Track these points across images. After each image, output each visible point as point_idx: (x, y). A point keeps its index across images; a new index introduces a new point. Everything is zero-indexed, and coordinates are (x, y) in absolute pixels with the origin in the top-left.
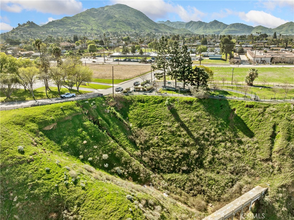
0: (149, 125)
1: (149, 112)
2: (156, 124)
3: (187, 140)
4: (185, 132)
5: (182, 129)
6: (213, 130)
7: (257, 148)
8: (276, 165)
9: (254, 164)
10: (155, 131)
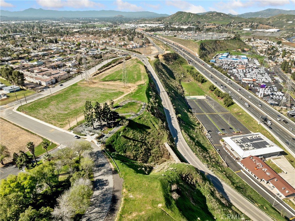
0: (126, 149)
1: (120, 144)
2: (127, 147)
3: (140, 144)
4: (137, 142)
5: (135, 142)
6: (140, 135)
7: (154, 132)
8: (161, 134)
9: (158, 138)
10: (130, 150)
